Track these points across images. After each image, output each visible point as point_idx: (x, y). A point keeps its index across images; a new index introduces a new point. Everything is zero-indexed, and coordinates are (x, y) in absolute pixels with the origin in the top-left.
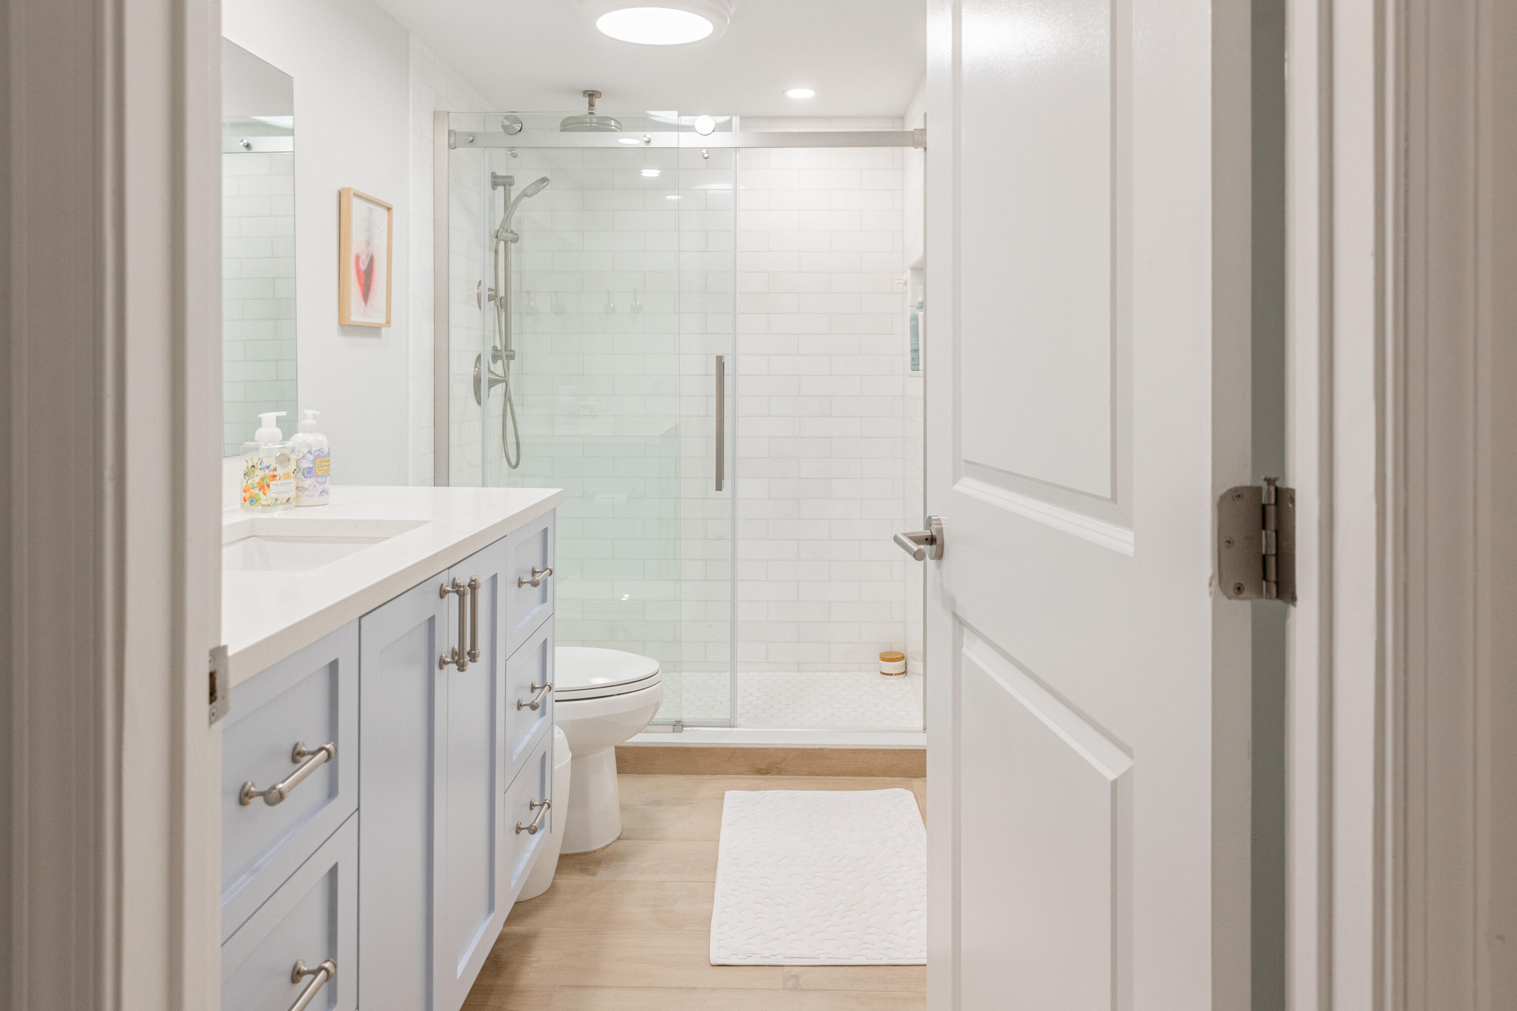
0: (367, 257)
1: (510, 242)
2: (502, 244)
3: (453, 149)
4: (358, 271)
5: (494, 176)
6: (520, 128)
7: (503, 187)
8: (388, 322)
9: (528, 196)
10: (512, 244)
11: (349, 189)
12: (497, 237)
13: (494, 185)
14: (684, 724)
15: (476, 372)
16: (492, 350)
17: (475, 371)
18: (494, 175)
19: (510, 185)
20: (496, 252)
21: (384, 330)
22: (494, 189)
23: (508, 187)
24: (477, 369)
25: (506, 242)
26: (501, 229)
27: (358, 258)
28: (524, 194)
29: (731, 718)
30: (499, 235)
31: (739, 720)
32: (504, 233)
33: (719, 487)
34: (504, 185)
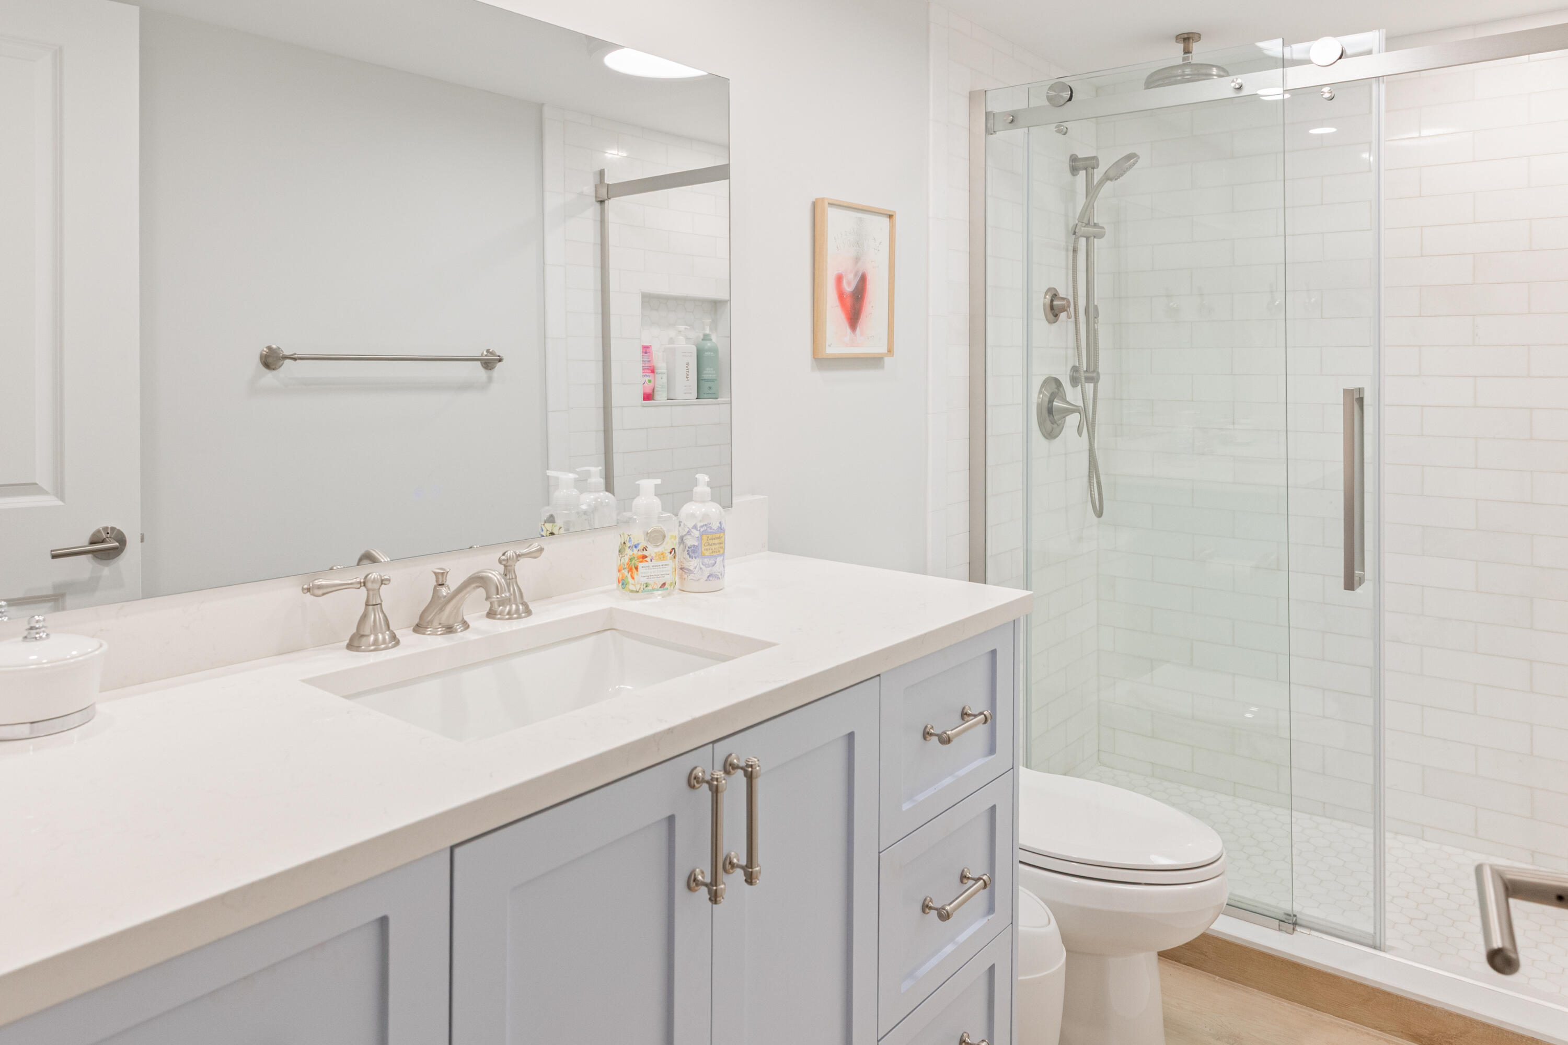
0: (856, 275)
1: (1092, 238)
2: (1083, 241)
3: (991, 134)
4: (841, 295)
5: (1074, 159)
6: (1069, 96)
7: (1085, 171)
8: (890, 351)
9: (1111, 180)
10: (1095, 240)
11: (823, 199)
12: (1075, 233)
13: (1074, 170)
14: (1299, 921)
15: (1040, 400)
16: (1071, 371)
17: (1039, 397)
18: (1073, 157)
19: (1093, 168)
20: (1075, 251)
21: (887, 360)
22: (1073, 175)
23: (1090, 170)
24: (1041, 396)
25: (1088, 239)
26: (1080, 224)
27: (839, 279)
28: (1107, 178)
29: (1375, 933)
30: (1077, 231)
31: (1391, 937)
32: (1083, 228)
33: (1350, 583)
34: (1086, 169)
